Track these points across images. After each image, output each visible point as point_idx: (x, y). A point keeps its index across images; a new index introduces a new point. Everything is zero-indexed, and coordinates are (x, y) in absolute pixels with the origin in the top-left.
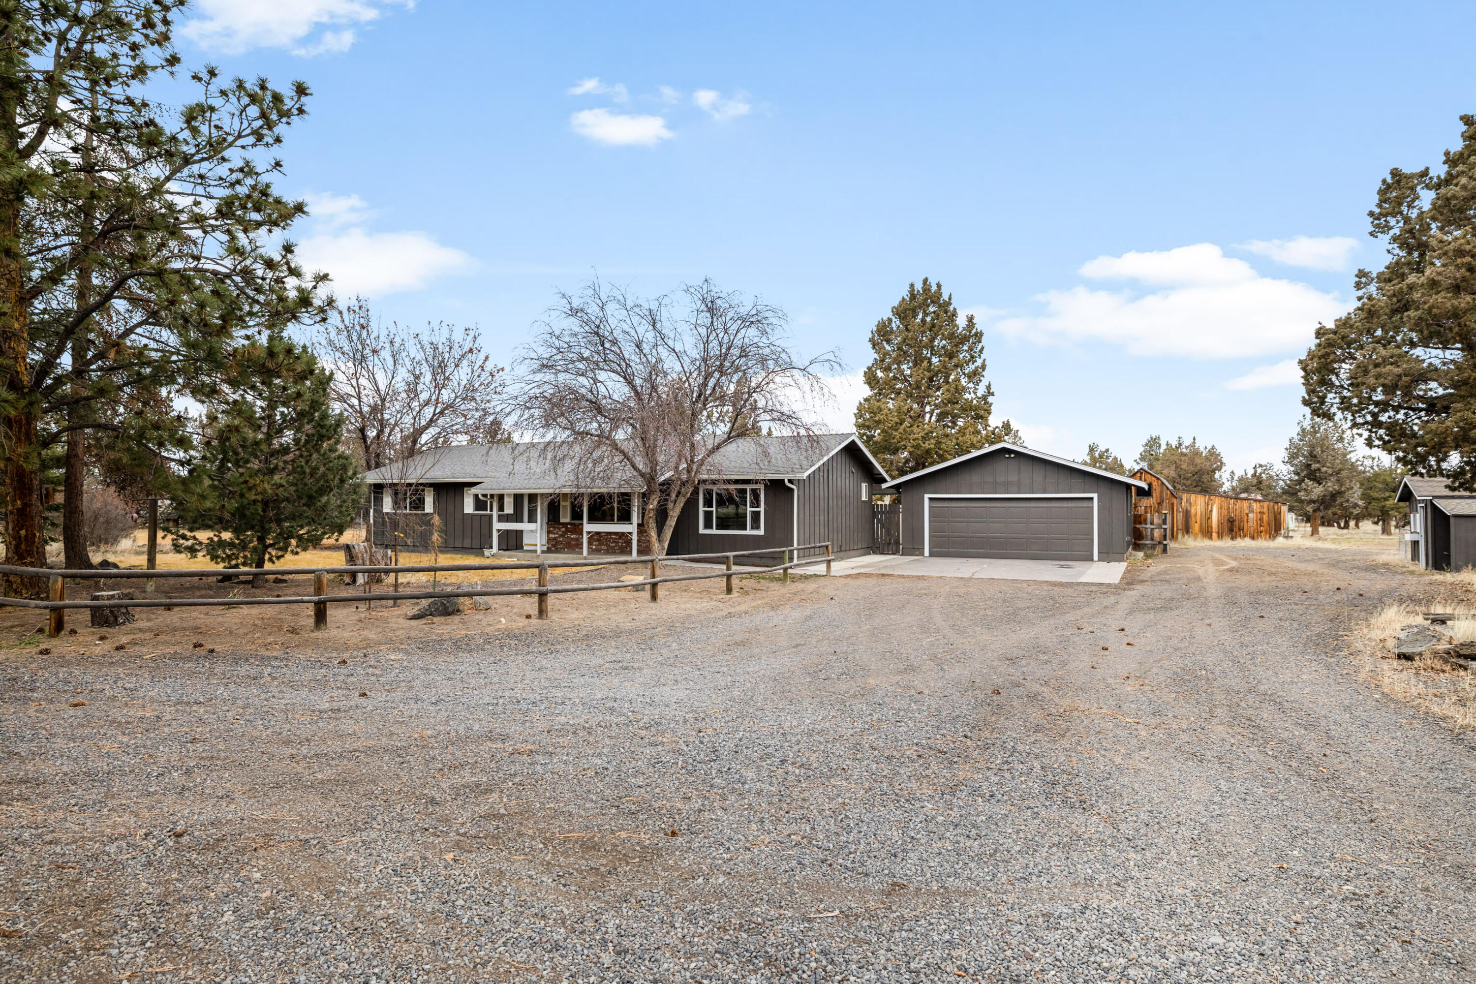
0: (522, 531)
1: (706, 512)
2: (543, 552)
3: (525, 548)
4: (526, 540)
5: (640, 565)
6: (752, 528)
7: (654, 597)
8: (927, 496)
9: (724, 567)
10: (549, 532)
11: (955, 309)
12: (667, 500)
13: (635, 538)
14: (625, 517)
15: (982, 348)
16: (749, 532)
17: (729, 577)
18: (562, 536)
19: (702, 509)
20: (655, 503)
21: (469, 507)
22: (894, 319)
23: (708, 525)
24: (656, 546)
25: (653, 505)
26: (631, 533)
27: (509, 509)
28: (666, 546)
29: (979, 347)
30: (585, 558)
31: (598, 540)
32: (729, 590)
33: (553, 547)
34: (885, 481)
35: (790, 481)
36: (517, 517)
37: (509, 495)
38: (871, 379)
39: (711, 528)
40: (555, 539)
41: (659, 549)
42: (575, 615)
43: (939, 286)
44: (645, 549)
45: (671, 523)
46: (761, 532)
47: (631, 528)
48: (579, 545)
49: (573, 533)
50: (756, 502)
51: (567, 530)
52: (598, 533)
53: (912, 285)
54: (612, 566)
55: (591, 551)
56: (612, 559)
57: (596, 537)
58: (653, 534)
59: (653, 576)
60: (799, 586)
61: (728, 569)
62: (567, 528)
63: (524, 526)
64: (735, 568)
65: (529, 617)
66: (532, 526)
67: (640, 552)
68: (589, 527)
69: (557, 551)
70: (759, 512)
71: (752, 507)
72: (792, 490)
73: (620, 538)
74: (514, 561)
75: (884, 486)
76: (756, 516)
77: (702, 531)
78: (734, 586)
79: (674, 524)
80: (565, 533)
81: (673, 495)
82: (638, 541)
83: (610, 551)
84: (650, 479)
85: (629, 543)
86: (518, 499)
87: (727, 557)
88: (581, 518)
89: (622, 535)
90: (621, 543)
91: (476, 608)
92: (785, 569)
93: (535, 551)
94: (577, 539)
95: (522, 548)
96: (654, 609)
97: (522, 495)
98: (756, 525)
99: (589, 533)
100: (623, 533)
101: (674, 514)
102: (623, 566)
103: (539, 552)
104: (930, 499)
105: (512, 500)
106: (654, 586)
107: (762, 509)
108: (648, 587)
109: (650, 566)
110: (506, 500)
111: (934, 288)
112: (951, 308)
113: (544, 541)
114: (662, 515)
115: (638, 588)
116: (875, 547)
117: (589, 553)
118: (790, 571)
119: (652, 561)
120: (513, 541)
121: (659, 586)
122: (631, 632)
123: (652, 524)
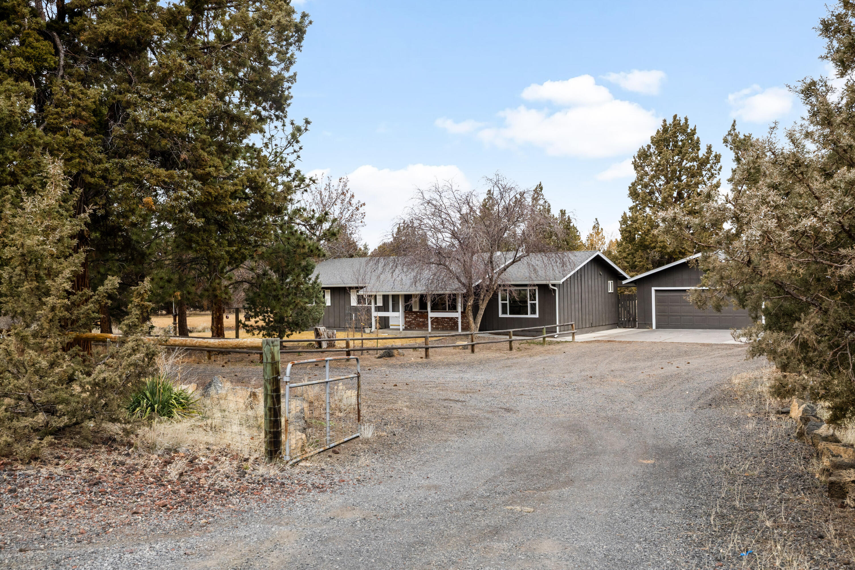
0: (388, 317)
1: (503, 304)
2: (404, 330)
3: (391, 327)
4: (391, 323)
5: (463, 337)
6: (531, 314)
7: (473, 351)
8: (653, 289)
9: (508, 337)
10: (406, 317)
11: (698, 138)
12: (478, 300)
13: (460, 321)
14: (453, 308)
15: (721, 168)
16: (529, 316)
17: (511, 342)
18: (414, 319)
19: (500, 302)
20: (472, 302)
21: (354, 302)
22: (652, 146)
23: (504, 312)
24: (473, 325)
25: (470, 303)
26: (457, 318)
27: (380, 303)
28: (479, 326)
29: (718, 167)
30: (430, 333)
31: (436, 322)
32: (511, 349)
33: (409, 326)
34: (625, 278)
35: (554, 285)
36: (385, 308)
37: (380, 295)
38: (633, 194)
39: (507, 313)
40: (409, 322)
41: (475, 327)
42: (440, 358)
43: (686, 120)
44: (466, 327)
45: (481, 312)
46: (537, 316)
47: (457, 315)
48: (426, 326)
49: (420, 318)
50: (533, 298)
51: (417, 316)
52: (436, 318)
53: (665, 121)
54: (448, 338)
55: (433, 329)
56: (446, 333)
57: (436, 320)
58: (471, 319)
59: (472, 341)
60: (552, 347)
61: (510, 338)
62: (417, 315)
63: (390, 314)
64: (514, 338)
65: (421, 358)
66: (396, 314)
67: (463, 329)
68: (431, 315)
69: (411, 329)
70: (535, 304)
71: (531, 300)
72: (555, 290)
73: (450, 320)
74: (386, 335)
75: (624, 282)
76: (533, 306)
77: (501, 315)
78: (513, 347)
79: (483, 313)
80: (416, 318)
81: (482, 296)
82: (462, 322)
83: (444, 329)
84: (468, 287)
85: (456, 323)
86: (385, 298)
87: (510, 332)
88: (426, 308)
89: (451, 319)
90: (452, 324)
91: (399, 354)
92: (544, 338)
93: (399, 329)
94: (423, 322)
95: (389, 327)
96: (473, 356)
97: (388, 296)
98: (533, 312)
99: (431, 318)
100: (452, 318)
101: (483, 307)
102: (454, 338)
103: (401, 330)
104: (656, 291)
105: (381, 297)
106: (473, 346)
107: (537, 302)
108: (470, 347)
109: (470, 337)
110: (378, 297)
111: (683, 122)
112: (696, 137)
113: (403, 323)
114: (476, 308)
115: (465, 347)
116: (618, 324)
117: (432, 330)
118: (547, 339)
119: (471, 334)
120: (384, 323)
121: (476, 346)
122: (464, 363)
123: (470, 314)
